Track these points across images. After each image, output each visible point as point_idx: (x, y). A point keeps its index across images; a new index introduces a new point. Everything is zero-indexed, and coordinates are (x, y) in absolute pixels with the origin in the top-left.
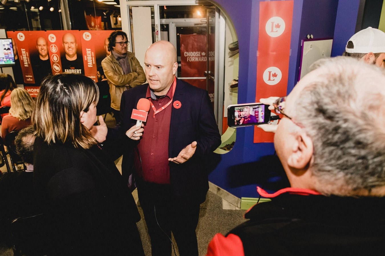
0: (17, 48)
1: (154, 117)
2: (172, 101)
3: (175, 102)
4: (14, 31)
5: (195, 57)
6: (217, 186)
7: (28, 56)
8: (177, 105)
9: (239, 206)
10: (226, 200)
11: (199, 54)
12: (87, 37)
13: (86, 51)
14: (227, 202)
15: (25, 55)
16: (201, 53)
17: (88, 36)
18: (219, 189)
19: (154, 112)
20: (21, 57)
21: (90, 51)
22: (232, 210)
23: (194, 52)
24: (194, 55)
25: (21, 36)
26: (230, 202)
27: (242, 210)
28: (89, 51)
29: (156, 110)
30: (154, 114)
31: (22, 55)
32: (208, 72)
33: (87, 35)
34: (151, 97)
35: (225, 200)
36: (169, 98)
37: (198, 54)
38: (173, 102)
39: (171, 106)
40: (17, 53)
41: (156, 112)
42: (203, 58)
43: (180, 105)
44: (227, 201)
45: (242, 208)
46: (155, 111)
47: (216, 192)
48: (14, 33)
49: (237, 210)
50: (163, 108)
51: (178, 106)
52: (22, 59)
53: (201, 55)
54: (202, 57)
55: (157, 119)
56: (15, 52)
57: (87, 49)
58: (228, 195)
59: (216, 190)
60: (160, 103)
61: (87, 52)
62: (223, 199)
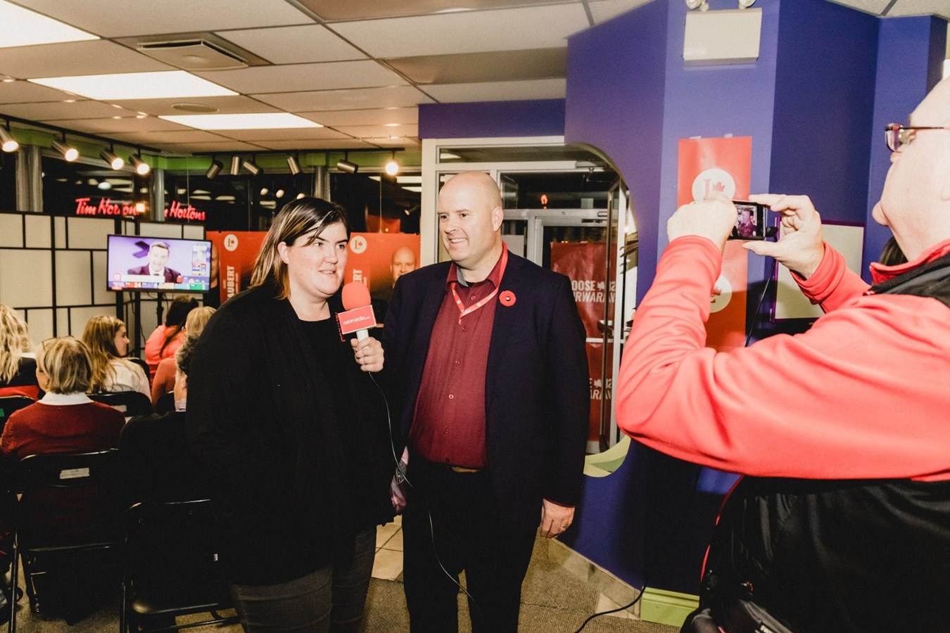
0: (220, 264)
1: (460, 321)
2: (496, 291)
3: (503, 294)
4: (220, 232)
5: (581, 291)
6: (588, 560)
7: (237, 280)
8: (508, 299)
9: (637, 611)
10: (607, 596)
11: (593, 285)
12: (358, 246)
13: (352, 275)
14: (608, 599)
15: (233, 279)
16: (596, 284)
17: (360, 244)
18: (593, 569)
19: (460, 312)
20: (224, 282)
21: (360, 276)
22: (618, 618)
23: (580, 282)
24: (581, 287)
25: (231, 241)
26: (616, 600)
27: (643, 621)
28: (358, 274)
29: (465, 309)
30: (461, 316)
31: (226, 278)
32: (607, 322)
33: (358, 242)
34: (457, 282)
35: (605, 598)
36: (492, 285)
37: (590, 285)
38: (499, 294)
39: (495, 301)
40: (218, 275)
41: (465, 312)
42: (600, 295)
43: (514, 299)
44: (610, 598)
45: (644, 617)
46: (462, 311)
47: (587, 577)
48: (220, 234)
49: (631, 620)
50: (479, 305)
51: (508, 301)
52: (225, 287)
53: (596, 287)
54: (598, 293)
55: (465, 327)
56: (214, 272)
57: (355, 271)
58: (613, 581)
59: (587, 570)
60: (473, 295)
61: (355, 276)
62: (601, 595)
